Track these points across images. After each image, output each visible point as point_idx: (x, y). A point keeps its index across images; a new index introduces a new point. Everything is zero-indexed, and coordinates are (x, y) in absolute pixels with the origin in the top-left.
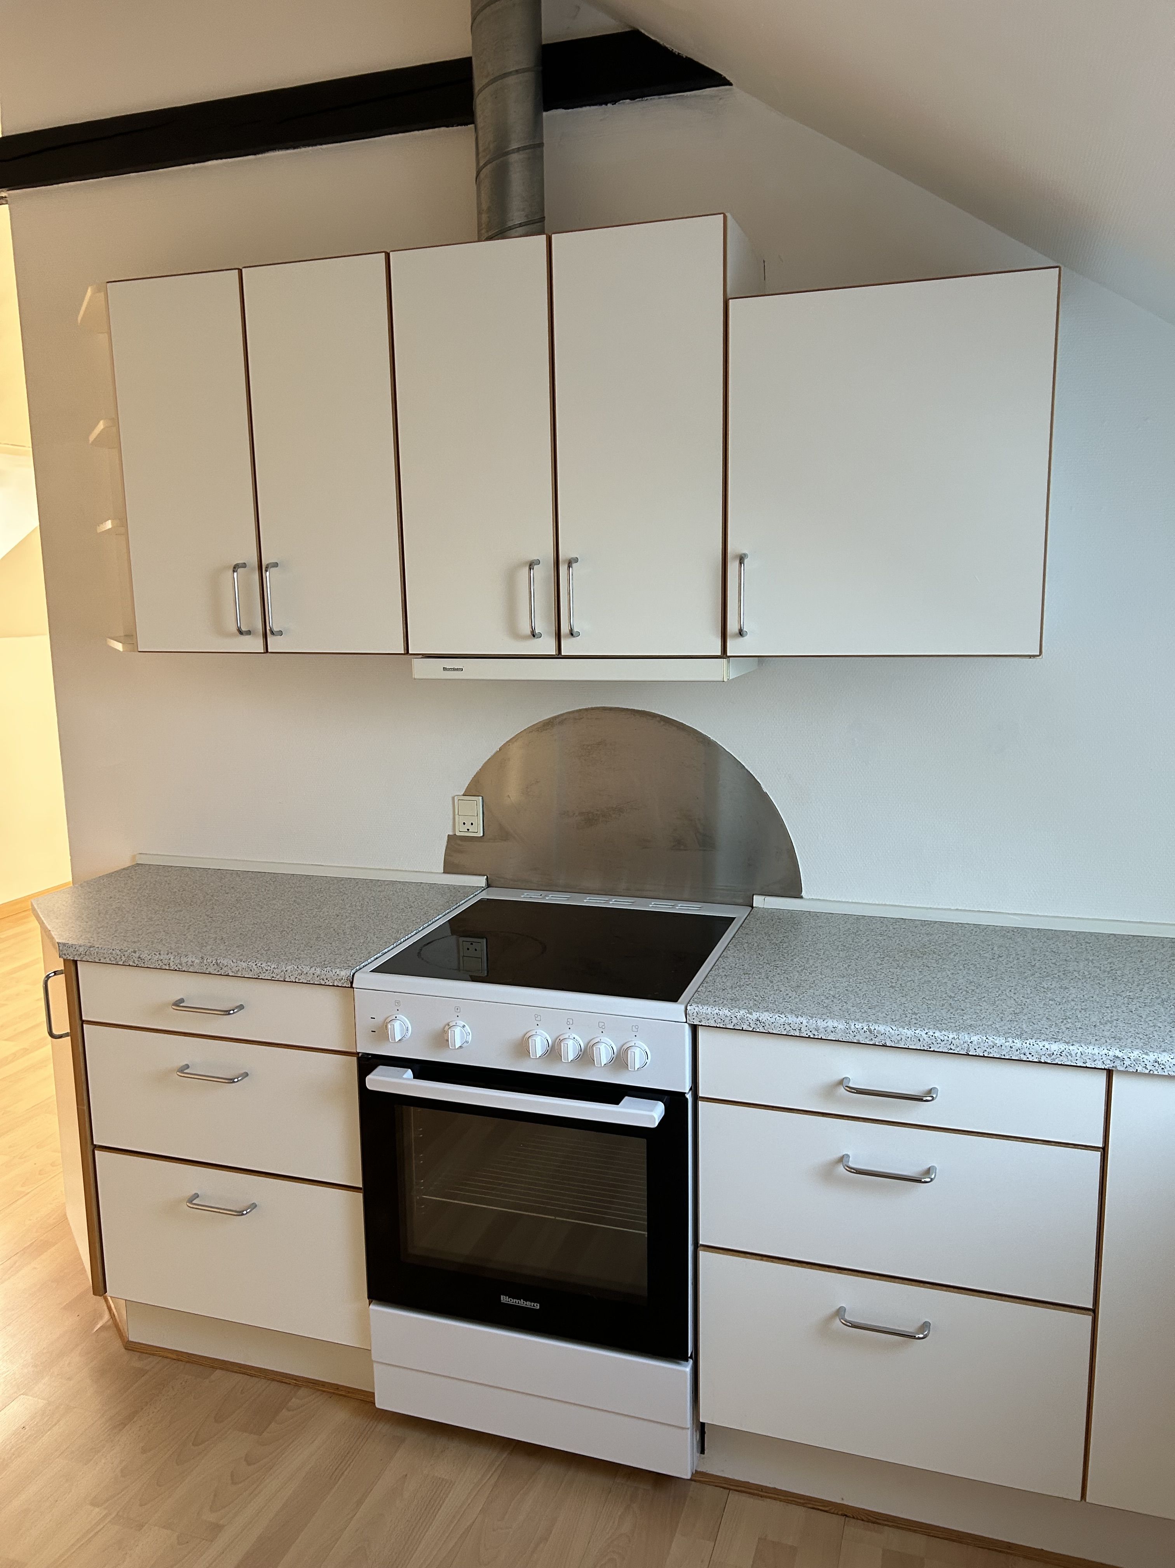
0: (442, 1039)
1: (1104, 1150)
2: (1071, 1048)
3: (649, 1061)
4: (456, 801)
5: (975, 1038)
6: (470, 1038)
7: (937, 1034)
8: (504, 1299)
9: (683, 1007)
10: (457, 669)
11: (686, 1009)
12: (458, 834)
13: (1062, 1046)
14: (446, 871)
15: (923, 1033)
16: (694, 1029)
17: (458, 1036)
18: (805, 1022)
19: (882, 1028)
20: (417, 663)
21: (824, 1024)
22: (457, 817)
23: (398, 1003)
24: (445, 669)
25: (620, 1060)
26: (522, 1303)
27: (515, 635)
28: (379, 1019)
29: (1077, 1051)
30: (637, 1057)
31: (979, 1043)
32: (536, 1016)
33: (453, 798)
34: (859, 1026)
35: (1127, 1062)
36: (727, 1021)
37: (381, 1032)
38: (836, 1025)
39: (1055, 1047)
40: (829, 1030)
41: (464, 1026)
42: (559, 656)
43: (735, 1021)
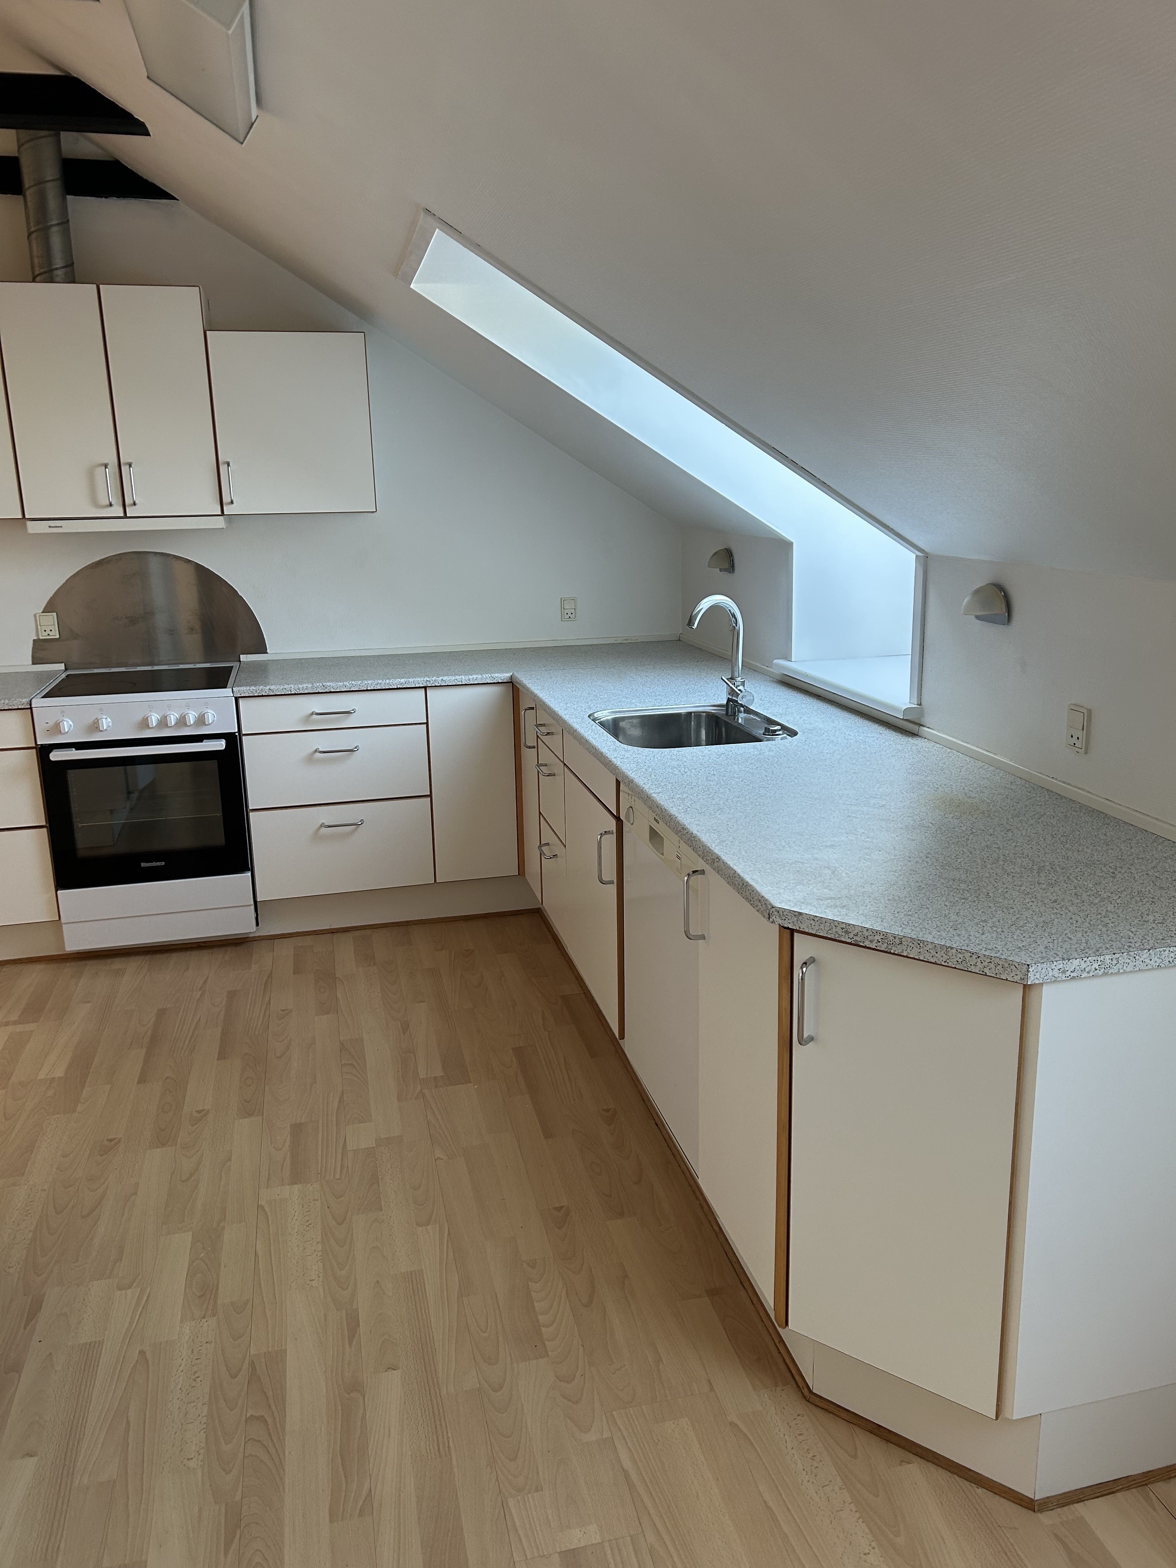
0: (95, 726)
1: (427, 723)
2: (409, 680)
3: (215, 719)
4: (37, 616)
5: (369, 682)
6: (110, 724)
7: (353, 682)
8: (143, 865)
9: (231, 689)
10: (59, 527)
11: (233, 690)
12: (41, 638)
13: (406, 680)
14: (33, 664)
15: (347, 683)
16: (237, 699)
17: (106, 722)
18: (293, 687)
19: (328, 684)
20: (29, 523)
21: (302, 686)
22: (39, 627)
23: (63, 712)
24: (50, 527)
25: (201, 721)
26: (154, 864)
27: (97, 505)
28: (51, 723)
29: (412, 682)
30: (210, 717)
31: (371, 684)
32: (149, 706)
33: (35, 616)
34: (318, 684)
35: (432, 682)
36: (254, 692)
37: (56, 729)
38: (310, 685)
39: (403, 680)
40: (305, 688)
41: (106, 718)
42: (125, 516)
43: (258, 691)
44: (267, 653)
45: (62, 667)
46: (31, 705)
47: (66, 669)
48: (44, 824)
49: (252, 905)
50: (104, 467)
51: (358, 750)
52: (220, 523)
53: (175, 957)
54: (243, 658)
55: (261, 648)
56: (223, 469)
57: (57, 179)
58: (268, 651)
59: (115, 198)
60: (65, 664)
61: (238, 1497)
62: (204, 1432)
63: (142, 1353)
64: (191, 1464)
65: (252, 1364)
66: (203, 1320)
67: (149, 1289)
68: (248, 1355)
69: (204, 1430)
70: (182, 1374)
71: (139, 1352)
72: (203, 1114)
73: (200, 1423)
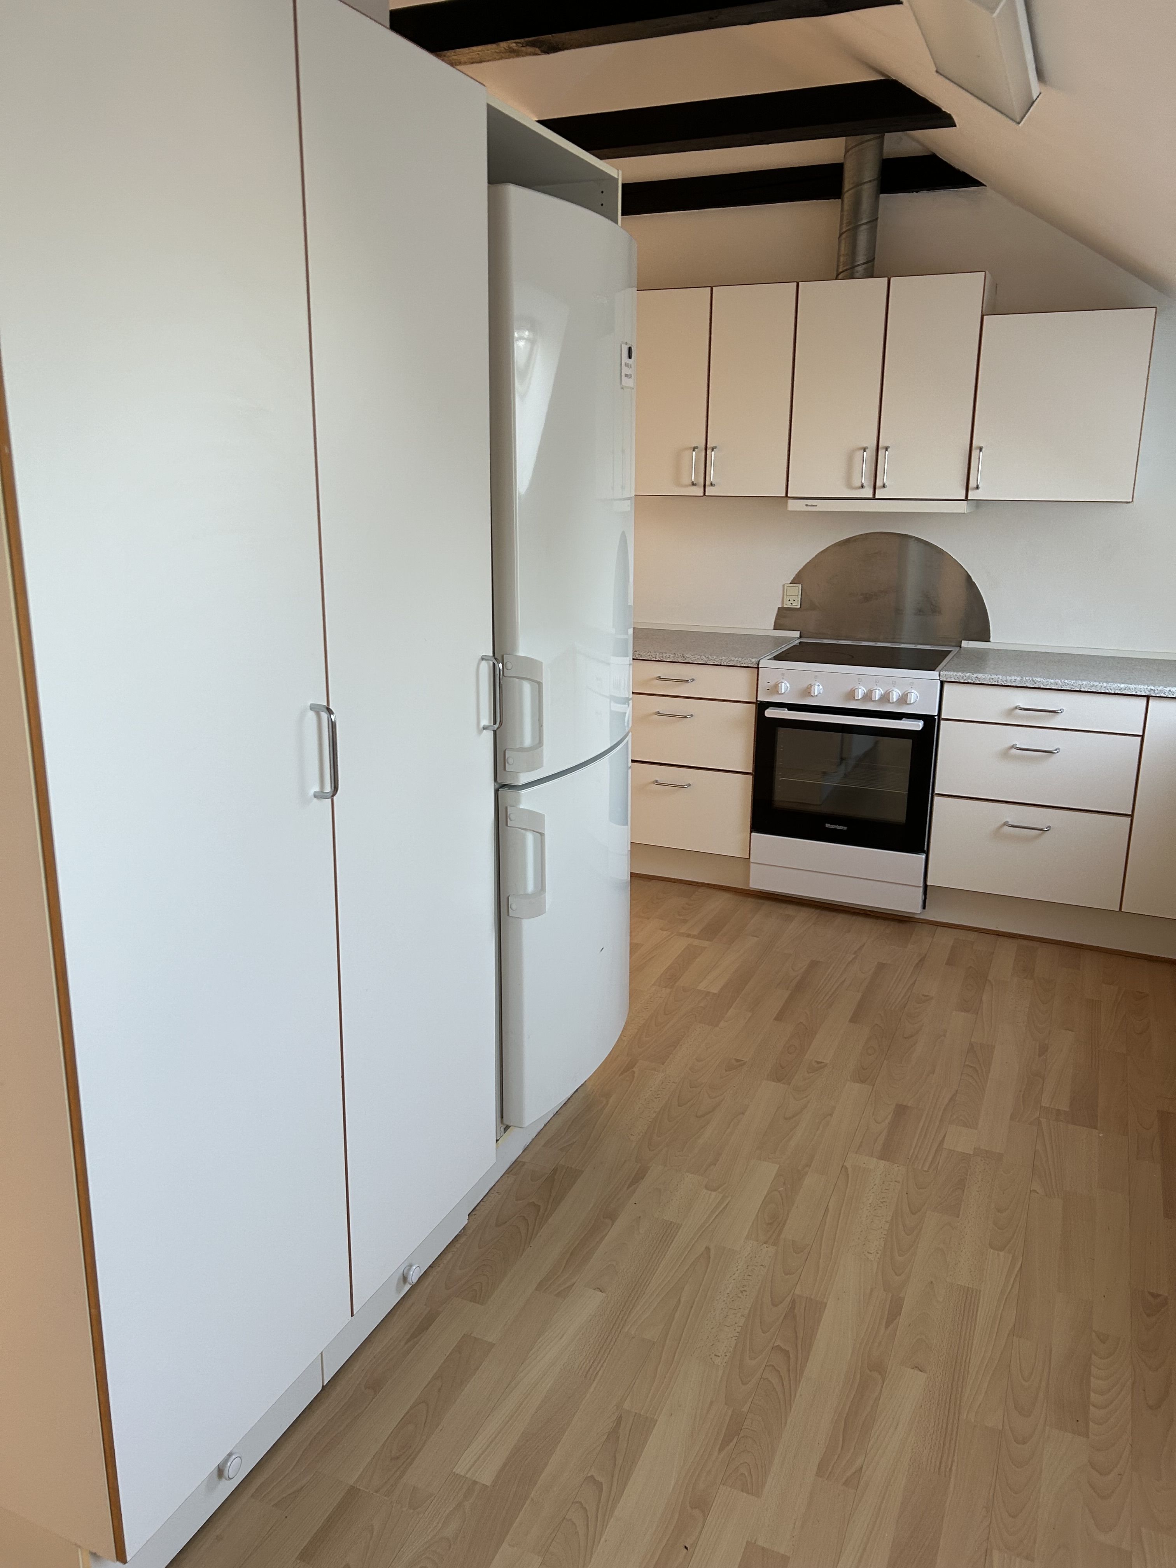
0: (807, 692)
1: (1142, 736)
2: (1130, 686)
3: (918, 700)
4: (786, 587)
5: (1084, 683)
6: (821, 691)
7: (1066, 681)
8: (827, 825)
9: (938, 673)
10: (814, 505)
11: (940, 673)
12: (785, 606)
13: (1126, 685)
14: (774, 629)
15: (1059, 681)
16: (942, 683)
17: (817, 689)
18: (1000, 677)
19: (1039, 679)
20: (790, 501)
21: (1010, 678)
22: (785, 596)
23: (783, 674)
24: (807, 505)
25: (903, 699)
26: (837, 827)
27: (850, 486)
28: (772, 683)
29: (1133, 688)
30: (913, 697)
31: (1086, 685)
32: (859, 679)
33: (784, 586)
34: (1028, 678)
35: (1156, 692)
36: (961, 678)
37: (775, 689)
38: (1016, 678)
39: (1122, 686)
40: (1012, 681)
41: (819, 685)
42: (874, 498)
43: (965, 678)
44: (990, 641)
45: (797, 634)
46: (758, 665)
47: (801, 637)
48: (751, 771)
49: (921, 887)
50: (863, 451)
51: (1058, 752)
52: (963, 507)
53: (840, 919)
54: (965, 644)
55: (984, 635)
56: (975, 453)
57: (874, 180)
58: (991, 640)
59: (925, 191)
60: (800, 633)
61: (745, 1409)
62: (736, 1340)
63: (708, 1249)
64: (718, 1361)
65: (793, 1302)
66: (764, 1245)
67: (729, 1199)
68: (792, 1292)
69: (736, 1338)
70: (733, 1281)
71: (706, 1247)
72: (821, 1065)
73: (735, 1330)
